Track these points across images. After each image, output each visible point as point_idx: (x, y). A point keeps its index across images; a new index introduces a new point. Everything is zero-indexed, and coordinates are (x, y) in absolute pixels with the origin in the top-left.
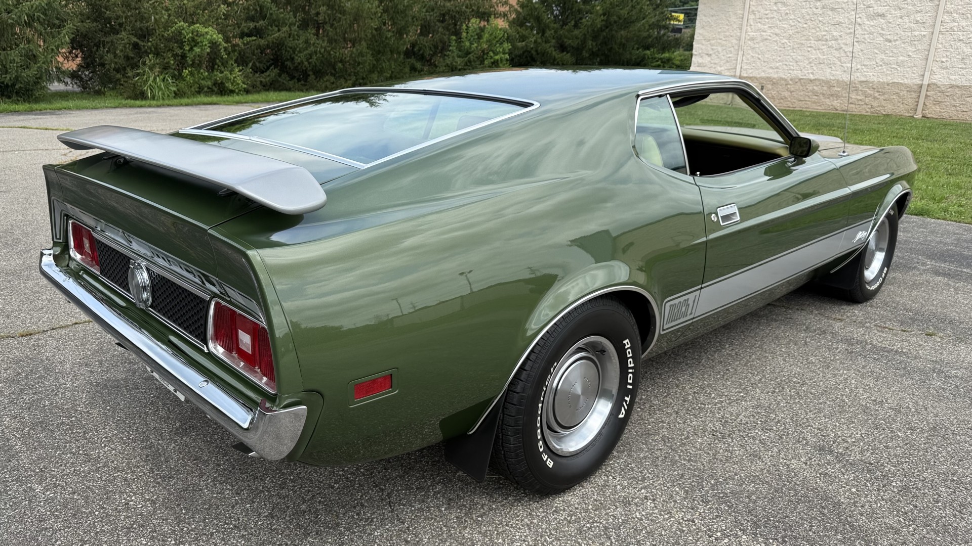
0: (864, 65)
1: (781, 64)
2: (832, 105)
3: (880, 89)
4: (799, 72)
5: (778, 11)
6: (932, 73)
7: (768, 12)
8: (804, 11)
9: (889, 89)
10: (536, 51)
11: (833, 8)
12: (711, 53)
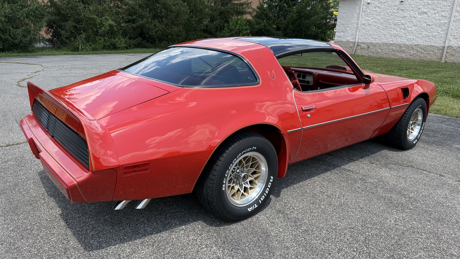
0: (417, 37)
1: (377, 36)
2: (401, 56)
3: (424, 48)
4: (386, 40)
5: (376, 11)
6: (450, 41)
7: (371, 11)
8: (388, 11)
9: (429, 49)
10: (265, 30)
11: (402, 9)
12: (344, 31)
